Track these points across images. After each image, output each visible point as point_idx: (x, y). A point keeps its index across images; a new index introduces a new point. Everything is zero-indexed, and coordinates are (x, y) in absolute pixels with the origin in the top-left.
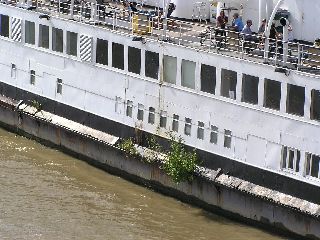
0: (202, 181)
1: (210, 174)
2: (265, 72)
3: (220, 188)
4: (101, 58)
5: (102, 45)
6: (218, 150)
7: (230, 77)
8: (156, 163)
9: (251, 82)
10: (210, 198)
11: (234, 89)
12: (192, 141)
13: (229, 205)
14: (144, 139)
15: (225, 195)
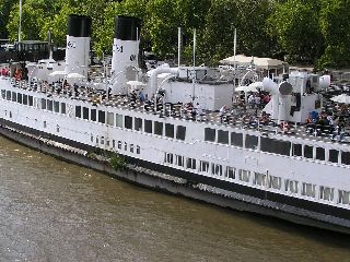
0: (127, 170)
1: (130, 166)
2: (155, 118)
3: (135, 173)
4: (78, 114)
5: (78, 108)
6: (134, 155)
7: (139, 121)
8: (106, 163)
9: (149, 123)
10: (131, 177)
11: (141, 126)
12: (122, 152)
13: (141, 180)
14: (99, 151)
15: (138, 176)
